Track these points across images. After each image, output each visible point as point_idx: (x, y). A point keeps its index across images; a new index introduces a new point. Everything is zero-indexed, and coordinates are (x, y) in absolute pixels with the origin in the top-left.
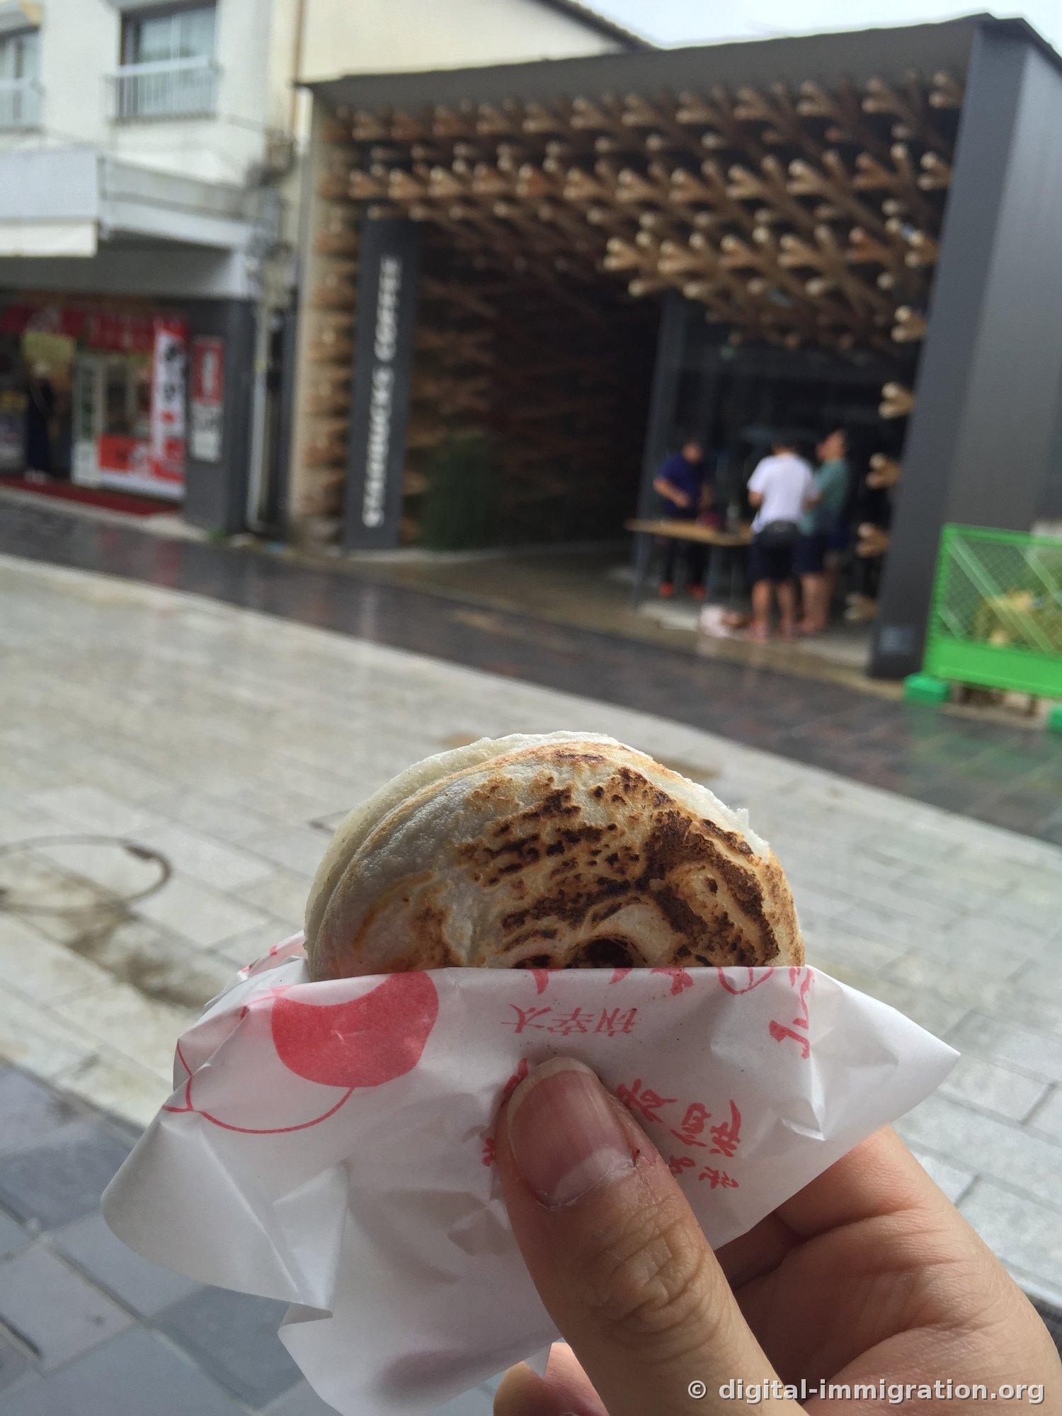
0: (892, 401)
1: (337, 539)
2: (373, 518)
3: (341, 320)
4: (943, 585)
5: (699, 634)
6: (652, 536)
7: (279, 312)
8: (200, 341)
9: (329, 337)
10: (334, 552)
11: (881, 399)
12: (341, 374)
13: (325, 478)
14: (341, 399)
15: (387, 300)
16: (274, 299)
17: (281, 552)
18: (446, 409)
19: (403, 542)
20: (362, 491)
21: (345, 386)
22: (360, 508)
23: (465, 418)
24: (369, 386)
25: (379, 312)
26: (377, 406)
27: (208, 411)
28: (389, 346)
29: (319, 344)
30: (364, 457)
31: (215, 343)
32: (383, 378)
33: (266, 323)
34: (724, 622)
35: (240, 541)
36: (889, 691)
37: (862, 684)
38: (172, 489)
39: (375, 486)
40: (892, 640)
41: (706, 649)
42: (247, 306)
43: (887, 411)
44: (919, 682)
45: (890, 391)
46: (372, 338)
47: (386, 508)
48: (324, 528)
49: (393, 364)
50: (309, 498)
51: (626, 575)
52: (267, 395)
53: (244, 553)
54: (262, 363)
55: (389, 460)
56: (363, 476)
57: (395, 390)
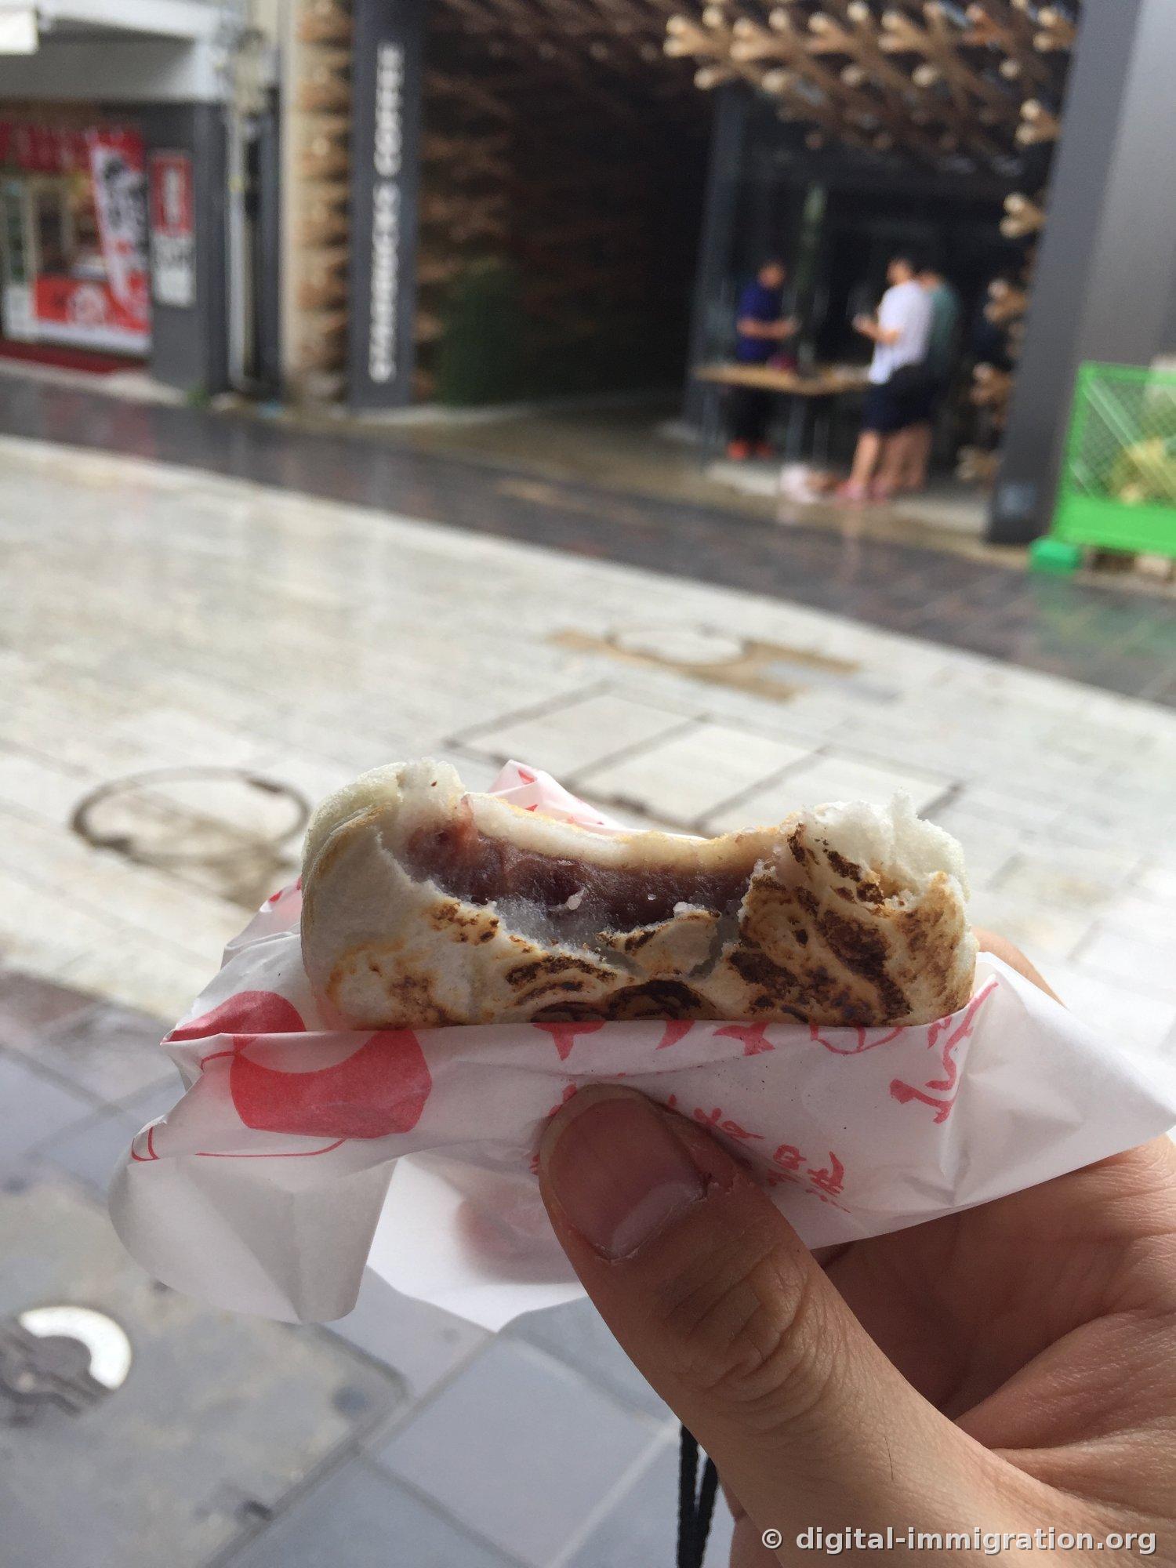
0: (1018, 217)
1: (341, 396)
2: (381, 369)
3: (334, 125)
4: (1078, 434)
5: (781, 499)
6: (714, 385)
7: (253, 117)
8: (161, 156)
9: (321, 147)
10: (338, 414)
11: (1001, 213)
12: (335, 192)
13: (325, 323)
14: (338, 225)
15: (388, 99)
16: (249, 100)
17: (275, 414)
18: (460, 233)
19: (418, 399)
20: (367, 339)
21: (343, 208)
22: (365, 359)
23: (480, 245)
24: (370, 208)
25: (378, 114)
26: (380, 234)
27: (173, 244)
28: (393, 157)
29: (308, 156)
30: (367, 296)
31: (179, 157)
32: (386, 197)
33: (240, 132)
34: (808, 484)
35: (225, 403)
36: (1012, 559)
37: (979, 552)
38: (134, 342)
39: (383, 332)
40: (1013, 501)
41: (788, 516)
42: (217, 110)
43: (1011, 228)
44: (1047, 548)
45: (1015, 203)
46: (371, 148)
47: (397, 357)
48: (325, 384)
49: (398, 179)
50: (306, 348)
51: (678, 431)
52: (247, 220)
53: (231, 417)
54: (237, 181)
55: (399, 299)
56: (368, 320)
57: (403, 211)
